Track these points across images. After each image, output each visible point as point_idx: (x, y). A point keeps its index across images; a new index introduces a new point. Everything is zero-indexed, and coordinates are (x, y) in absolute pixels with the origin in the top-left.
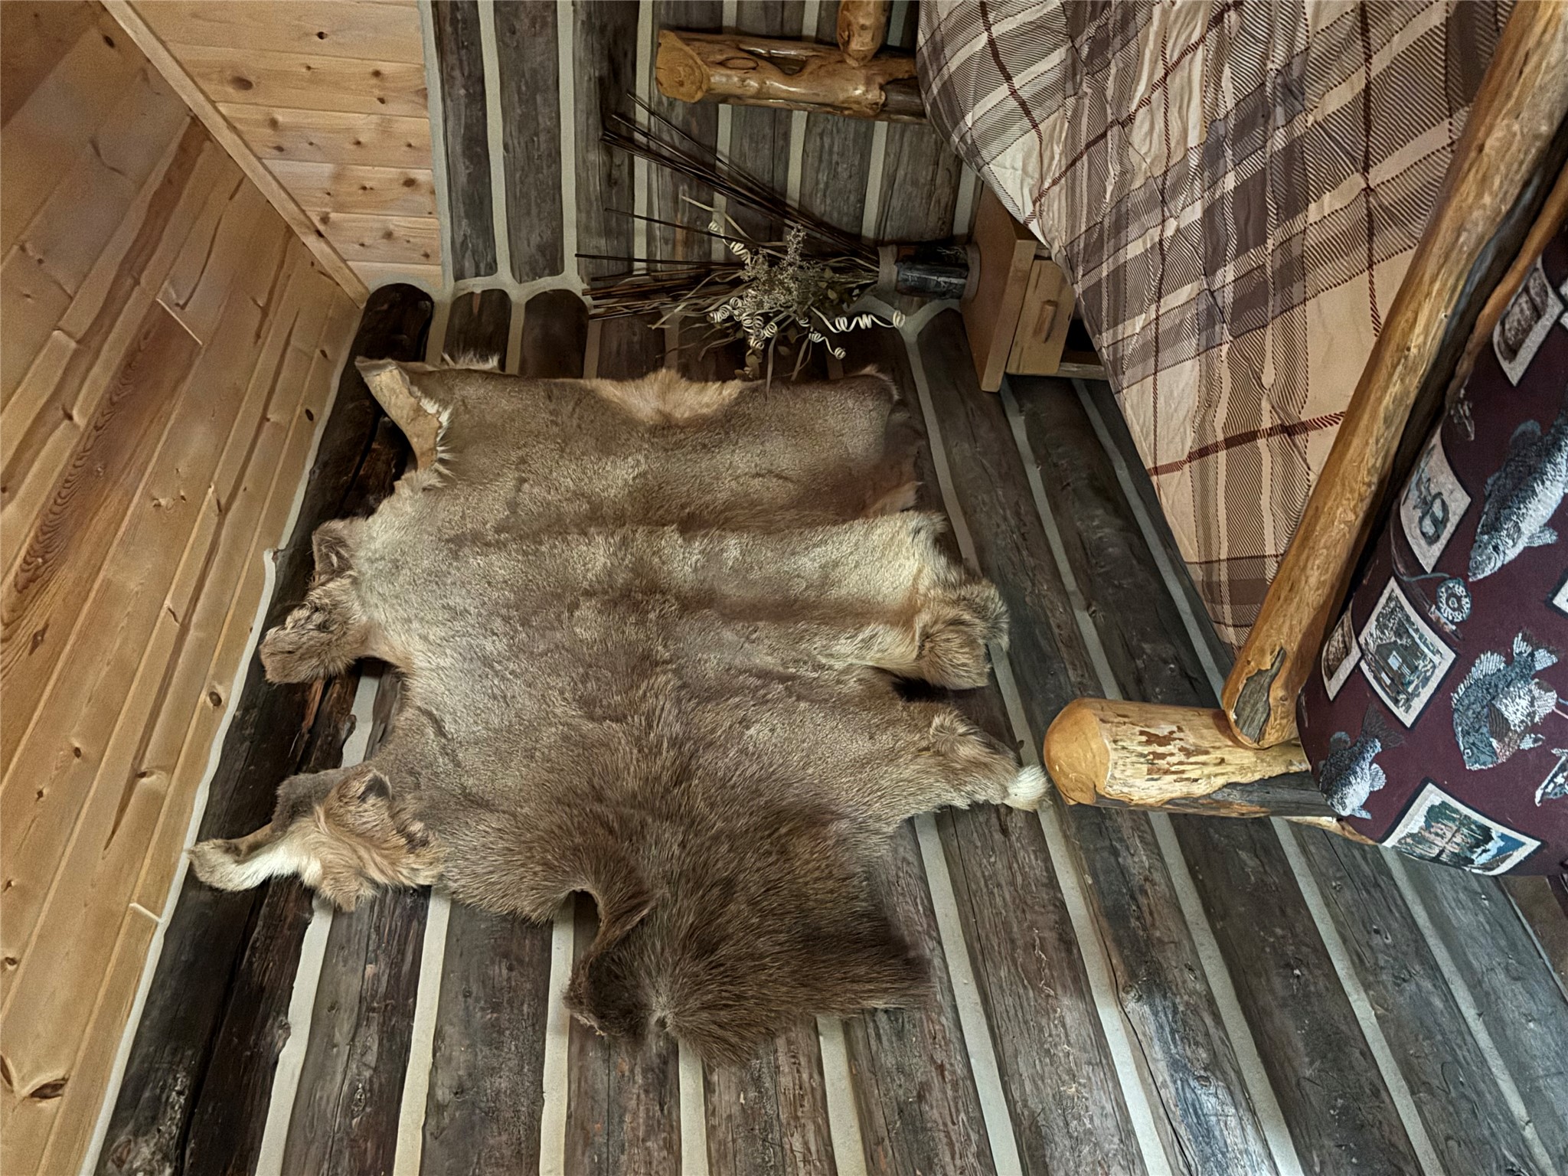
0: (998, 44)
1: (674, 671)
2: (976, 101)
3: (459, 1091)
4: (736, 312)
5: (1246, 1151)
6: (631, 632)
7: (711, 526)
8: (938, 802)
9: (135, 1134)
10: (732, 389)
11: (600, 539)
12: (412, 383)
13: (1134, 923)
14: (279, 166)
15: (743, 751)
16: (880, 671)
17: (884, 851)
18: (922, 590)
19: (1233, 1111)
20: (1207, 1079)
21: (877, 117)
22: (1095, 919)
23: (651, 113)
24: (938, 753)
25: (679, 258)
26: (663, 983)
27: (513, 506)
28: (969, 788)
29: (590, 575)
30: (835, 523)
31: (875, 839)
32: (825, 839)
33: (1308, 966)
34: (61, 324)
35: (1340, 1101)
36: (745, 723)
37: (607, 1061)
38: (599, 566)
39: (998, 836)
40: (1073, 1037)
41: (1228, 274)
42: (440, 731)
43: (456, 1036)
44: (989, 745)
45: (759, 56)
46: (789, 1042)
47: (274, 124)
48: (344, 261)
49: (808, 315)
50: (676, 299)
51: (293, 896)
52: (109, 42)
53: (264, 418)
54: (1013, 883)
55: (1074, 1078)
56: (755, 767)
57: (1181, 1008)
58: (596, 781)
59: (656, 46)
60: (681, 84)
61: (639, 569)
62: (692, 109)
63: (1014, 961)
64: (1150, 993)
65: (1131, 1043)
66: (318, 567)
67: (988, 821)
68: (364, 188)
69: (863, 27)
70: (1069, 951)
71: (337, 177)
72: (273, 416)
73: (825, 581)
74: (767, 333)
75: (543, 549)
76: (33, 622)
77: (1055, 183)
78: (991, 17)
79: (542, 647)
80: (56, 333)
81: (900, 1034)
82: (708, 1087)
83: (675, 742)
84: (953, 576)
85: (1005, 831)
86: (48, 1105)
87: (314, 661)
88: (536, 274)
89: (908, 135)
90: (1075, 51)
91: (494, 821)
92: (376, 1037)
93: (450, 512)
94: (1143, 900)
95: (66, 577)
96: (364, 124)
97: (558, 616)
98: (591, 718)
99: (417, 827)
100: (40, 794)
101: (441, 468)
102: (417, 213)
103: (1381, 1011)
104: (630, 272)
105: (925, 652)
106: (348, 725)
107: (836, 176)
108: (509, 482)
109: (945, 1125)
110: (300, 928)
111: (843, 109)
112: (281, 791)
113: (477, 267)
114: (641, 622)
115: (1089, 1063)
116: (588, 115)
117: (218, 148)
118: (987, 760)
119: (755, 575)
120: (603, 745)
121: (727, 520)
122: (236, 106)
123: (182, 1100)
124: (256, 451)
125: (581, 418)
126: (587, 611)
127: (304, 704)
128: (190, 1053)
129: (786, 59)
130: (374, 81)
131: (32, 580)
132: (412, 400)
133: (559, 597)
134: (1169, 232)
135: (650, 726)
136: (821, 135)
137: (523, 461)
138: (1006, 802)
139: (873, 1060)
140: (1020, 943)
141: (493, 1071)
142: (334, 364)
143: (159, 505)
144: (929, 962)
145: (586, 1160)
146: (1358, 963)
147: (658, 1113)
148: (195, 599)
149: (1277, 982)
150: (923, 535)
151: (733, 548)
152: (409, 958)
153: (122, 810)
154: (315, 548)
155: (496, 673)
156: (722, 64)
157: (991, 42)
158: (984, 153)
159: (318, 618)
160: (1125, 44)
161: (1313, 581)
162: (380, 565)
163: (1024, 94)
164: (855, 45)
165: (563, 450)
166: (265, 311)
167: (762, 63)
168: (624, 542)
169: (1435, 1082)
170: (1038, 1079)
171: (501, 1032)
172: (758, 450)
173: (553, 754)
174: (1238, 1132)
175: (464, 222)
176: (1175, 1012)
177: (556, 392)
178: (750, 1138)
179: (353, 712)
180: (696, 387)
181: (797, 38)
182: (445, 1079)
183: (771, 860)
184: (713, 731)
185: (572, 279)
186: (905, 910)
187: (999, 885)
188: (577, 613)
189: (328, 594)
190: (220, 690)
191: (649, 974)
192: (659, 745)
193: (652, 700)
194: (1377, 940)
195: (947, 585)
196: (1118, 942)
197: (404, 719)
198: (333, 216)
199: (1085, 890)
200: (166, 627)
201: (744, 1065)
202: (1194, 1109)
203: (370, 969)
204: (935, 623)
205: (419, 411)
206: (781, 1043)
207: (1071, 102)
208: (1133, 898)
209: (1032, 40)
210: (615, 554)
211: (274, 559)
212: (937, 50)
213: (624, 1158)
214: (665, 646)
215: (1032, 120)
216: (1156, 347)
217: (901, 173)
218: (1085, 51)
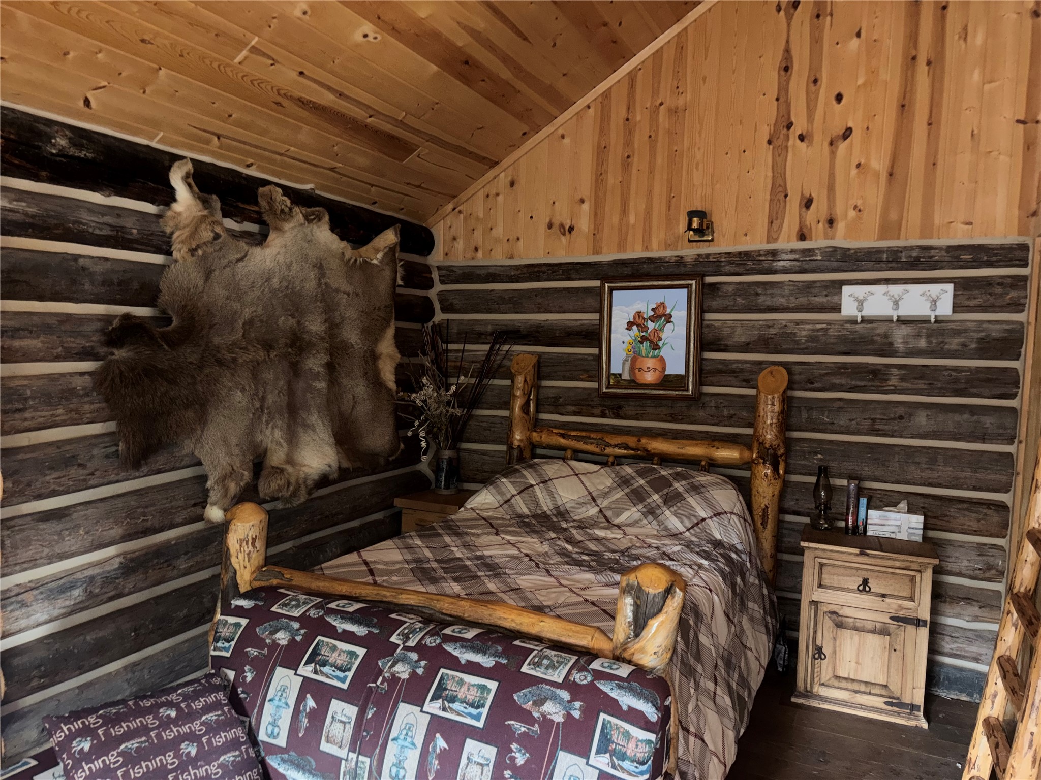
0: (531, 489)
1: (265, 359)
2: (511, 482)
3: (84, 269)
4: (426, 388)
5: (55, 608)
6: (282, 341)
7: (330, 375)
8: (209, 474)
9: (70, 139)
10: (392, 385)
11: (323, 328)
12: (390, 248)
13: (155, 561)
14: (481, 194)
15: (230, 389)
16: (266, 451)
17: (186, 451)
18: (303, 469)
19: (72, 603)
20: (86, 592)
21: (508, 445)
22: (155, 545)
23: (507, 351)
24: (231, 474)
25: (449, 364)
26: (130, 354)
27: (337, 291)
28: (216, 487)
29: (307, 323)
30: (333, 431)
31: (192, 446)
32: (195, 424)
33: (135, 639)
34: (408, 115)
35: (76, 651)
36: (243, 390)
37: (96, 331)
38: (312, 327)
39: (193, 502)
40: (105, 533)
41: (435, 565)
42: (238, 260)
43: (106, 267)
44: (235, 496)
45: (529, 396)
46: (103, 409)
47: (497, 195)
48: (444, 218)
49: (426, 420)
50: (432, 362)
51: (166, 198)
52: (524, 134)
53: (372, 186)
54: (172, 508)
55: (87, 533)
56: (224, 394)
57: (117, 581)
58: (217, 326)
59: (532, 353)
60: (518, 364)
61: (310, 345)
62: (509, 368)
63: (138, 508)
64: (124, 568)
65: (101, 560)
66: (309, 210)
67: (200, 498)
68: (473, 230)
69: (541, 437)
70: (142, 532)
71: (477, 219)
72: (373, 189)
73: (307, 426)
74: (417, 401)
75: (318, 303)
76: (285, 103)
77: (478, 514)
78: (541, 485)
79: (275, 303)
80: (404, 113)
81: (107, 456)
82: (82, 374)
83: (234, 360)
84: (310, 482)
85: (195, 505)
86: (81, 103)
87: (267, 208)
88: (441, 301)
89: (502, 460)
90: (527, 516)
91: (201, 283)
92: (106, 233)
93: (334, 264)
94: (165, 565)
95: (304, 114)
96: (499, 232)
97: (289, 310)
98: (244, 324)
99: (200, 252)
100: (214, 103)
101: (352, 261)
102: (464, 250)
103: (113, 674)
104: (443, 342)
105: (275, 470)
106: (239, 220)
107: (485, 430)
108: (349, 289)
109: (68, 475)
110: (153, 202)
111: (510, 431)
112: (214, 197)
113: (444, 276)
114: (286, 345)
115: (93, 540)
116: (506, 326)
117: (487, 171)
118: (229, 496)
119: (308, 395)
120: (233, 329)
121: (333, 383)
122: (503, 179)
123: (83, 156)
124: (358, 183)
125: (377, 320)
126: (292, 322)
127: (249, 203)
128: (102, 158)
129: (529, 406)
130: (516, 237)
131: (303, 103)
132: (383, 248)
133: (297, 310)
134: (452, 548)
135: (241, 349)
136: (501, 423)
137: (357, 294)
138: (208, 505)
139: (95, 445)
140: (146, 510)
141: (92, 283)
142: (397, 213)
143: (334, 146)
144: (138, 470)
145: (53, 322)
146: (135, 664)
147: (73, 352)
148: (294, 159)
149: (128, 625)
150: (328, 469)
151: (321, 385)
152: (140, 247)
153: (205, 131)
154: (317, 209)
155: (264, 284)
156: (525, 381)
157: (532, 486)
158: (491, 487)
159: (287, 210)
160: (526, 532)
161: (320, 584)
162: (309, 234)
163: (513, 501)
164: (534, 434)
165: (362, 312)
166: (419, 187)
167: (526, 396)
168: (323, 338)
169: (84, 696)
170: (86, 518)
171: (109, 286)
172: (365, 396)
173: (229, 308)
174: (63, 605)
175: (461, 272)
176: (116, 578)
177: (388, 310)
178: (63, 391)
179: (245, 223)
180: (393, 370)
181: (538, 411)
182: (87, 263)
183: (185, 401)
184: (239, 376)
185: (439, 317)
186: (160, 459)
187: (171, 502)
188: (290, 318)
189: (297, 214)
190: (254, 167)
191: (136, 349)
192: (233, 353)
193: (252, 350)
194: (146, 671)
195: (305, 479)
196: (146, 554)
197: (242, 244)
198: (462, 216)
199: (168, 542)
200: (283, 148)
201: (93, 389)
202: (72, 586)
203: (135, 231)
204: (288, 474)
205: (377, 251)
206: (104, 405)
207: (508, 517)
208: (166, 561)
209: (532, 501)
210: (317, 334)
211: (311, 189)
212: (531, 466)
213: (55, 337)
214: (276, 356)
215: (503, 504)
216: (409, 548)
217: (487, 458)
218: (527, 520)
